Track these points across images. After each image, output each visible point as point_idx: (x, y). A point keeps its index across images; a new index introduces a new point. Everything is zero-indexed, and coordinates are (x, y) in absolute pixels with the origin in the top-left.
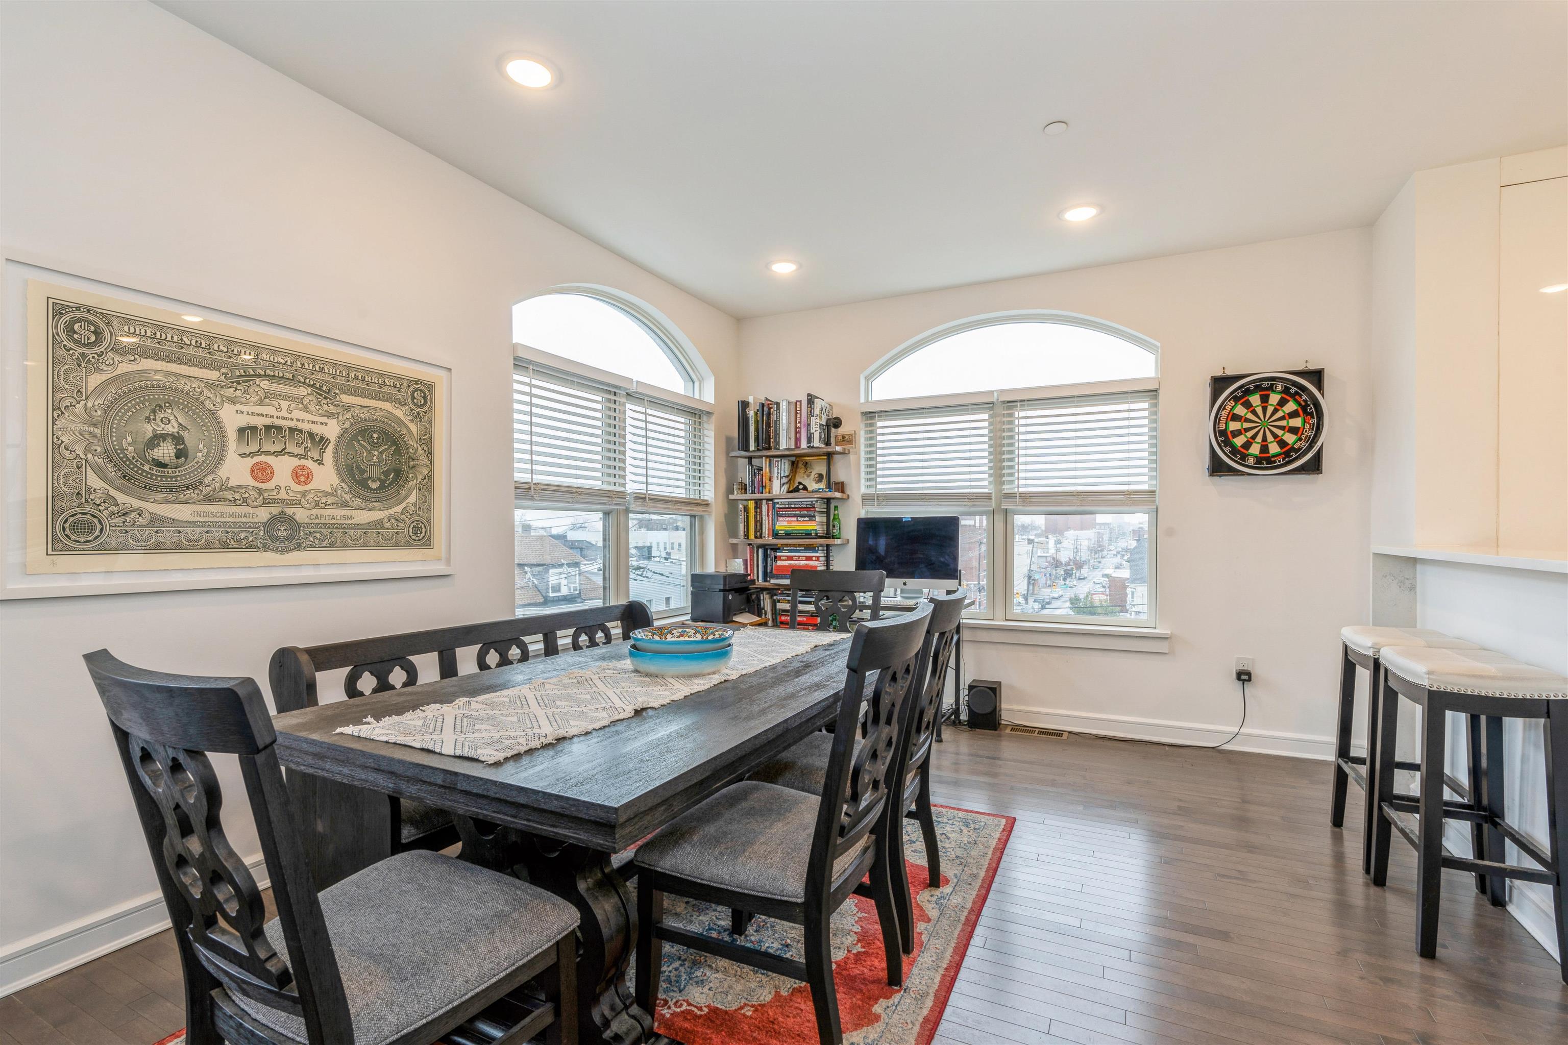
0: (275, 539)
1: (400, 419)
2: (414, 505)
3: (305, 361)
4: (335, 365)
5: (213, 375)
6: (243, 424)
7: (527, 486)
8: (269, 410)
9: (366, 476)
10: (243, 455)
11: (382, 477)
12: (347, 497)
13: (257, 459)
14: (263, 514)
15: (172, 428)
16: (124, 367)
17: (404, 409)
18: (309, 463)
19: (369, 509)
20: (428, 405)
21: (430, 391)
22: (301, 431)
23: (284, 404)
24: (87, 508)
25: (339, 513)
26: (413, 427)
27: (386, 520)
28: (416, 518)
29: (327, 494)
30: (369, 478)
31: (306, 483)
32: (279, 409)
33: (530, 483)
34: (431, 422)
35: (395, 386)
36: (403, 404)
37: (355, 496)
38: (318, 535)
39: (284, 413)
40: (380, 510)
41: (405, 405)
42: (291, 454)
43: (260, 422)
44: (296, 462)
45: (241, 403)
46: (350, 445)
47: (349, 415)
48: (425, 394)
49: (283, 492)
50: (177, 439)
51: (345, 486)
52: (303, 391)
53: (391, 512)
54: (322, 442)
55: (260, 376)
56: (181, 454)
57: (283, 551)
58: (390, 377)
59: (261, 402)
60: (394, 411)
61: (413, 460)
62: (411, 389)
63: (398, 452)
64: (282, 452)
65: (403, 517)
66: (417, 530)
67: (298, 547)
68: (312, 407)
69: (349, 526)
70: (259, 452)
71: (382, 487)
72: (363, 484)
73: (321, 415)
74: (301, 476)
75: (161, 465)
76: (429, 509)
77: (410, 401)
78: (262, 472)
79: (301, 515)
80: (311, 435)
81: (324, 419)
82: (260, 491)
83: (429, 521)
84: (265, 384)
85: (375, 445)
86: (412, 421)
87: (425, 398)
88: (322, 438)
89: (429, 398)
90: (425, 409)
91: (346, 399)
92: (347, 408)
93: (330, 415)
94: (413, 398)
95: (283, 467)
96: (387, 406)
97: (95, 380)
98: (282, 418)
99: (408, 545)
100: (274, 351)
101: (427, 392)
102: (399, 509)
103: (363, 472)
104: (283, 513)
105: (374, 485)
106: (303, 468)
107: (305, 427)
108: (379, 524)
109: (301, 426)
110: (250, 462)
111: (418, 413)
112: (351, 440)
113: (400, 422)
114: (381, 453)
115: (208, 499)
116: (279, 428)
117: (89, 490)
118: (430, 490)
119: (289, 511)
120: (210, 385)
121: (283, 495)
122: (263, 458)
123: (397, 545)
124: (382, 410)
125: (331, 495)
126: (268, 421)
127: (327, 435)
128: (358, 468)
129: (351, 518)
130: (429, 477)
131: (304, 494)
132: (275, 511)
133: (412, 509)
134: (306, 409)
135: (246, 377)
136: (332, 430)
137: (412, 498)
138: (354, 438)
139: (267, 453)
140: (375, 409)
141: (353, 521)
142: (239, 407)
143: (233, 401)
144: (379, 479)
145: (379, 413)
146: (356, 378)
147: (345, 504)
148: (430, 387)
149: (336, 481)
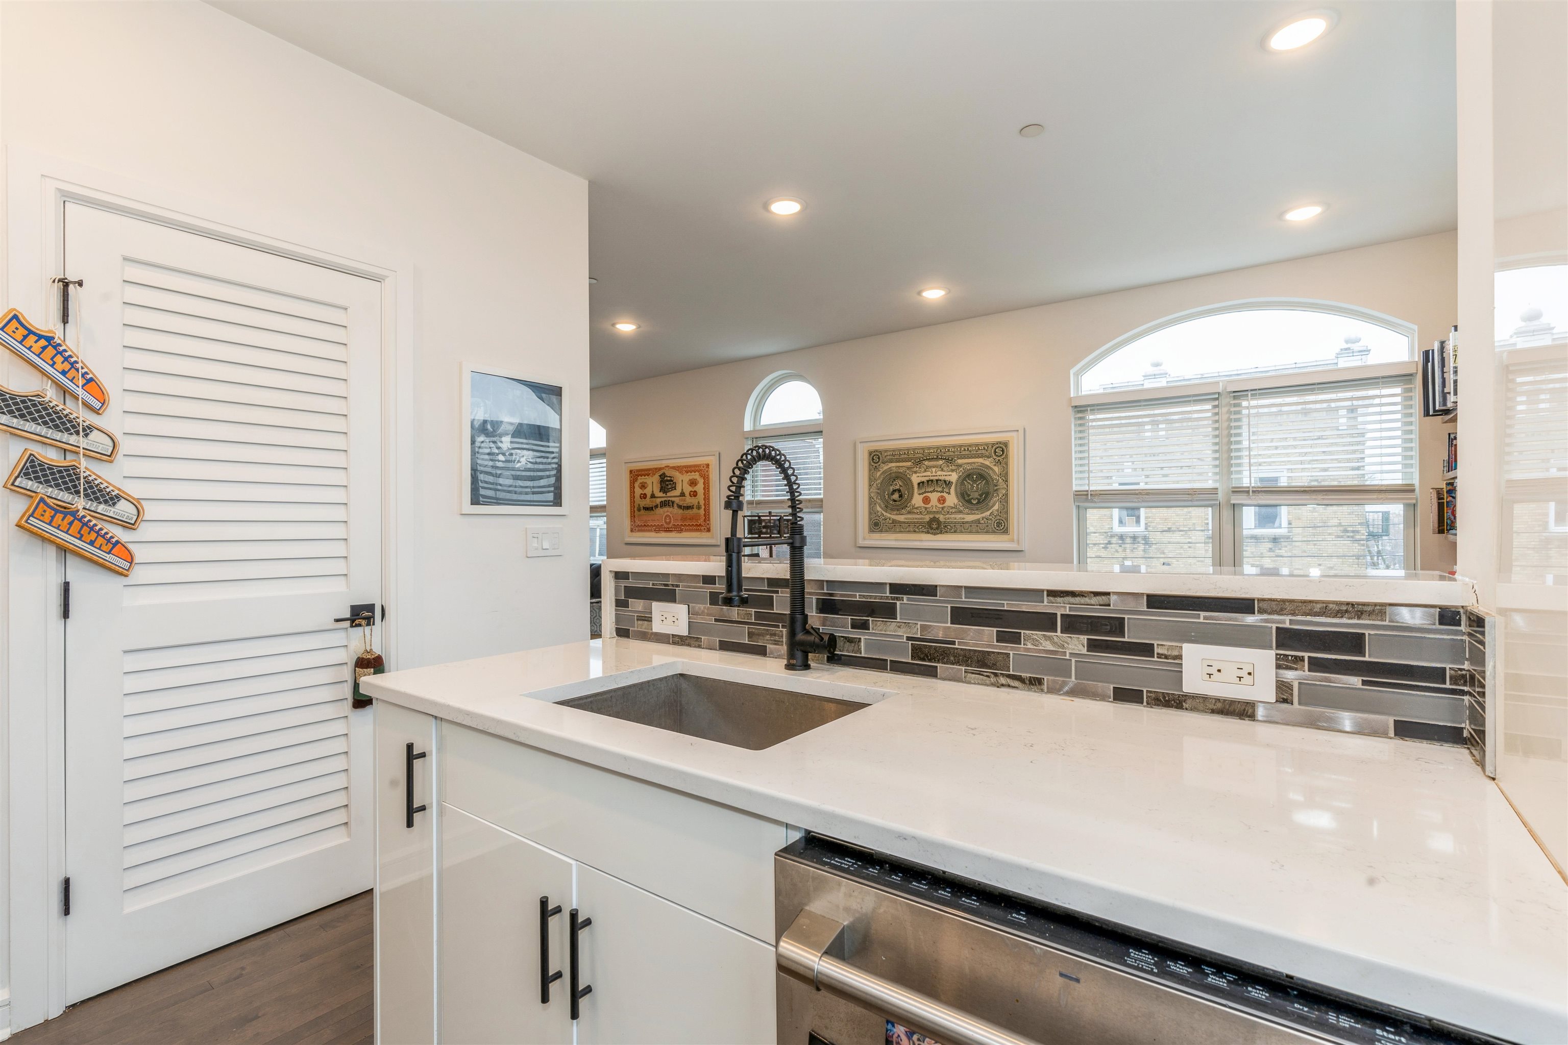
0: (932, 529)
1: (987, 465)
2: (997, 510)
3: (941, 448)
4: (954, 447)
5: (909, 464)
6: (919, 481)
7: (1085, 493)
8: (928, 473)
9: (970, 497)
10: (920, 494)
11: (979, 497)
12: (962, 508)
13: (924, 495)
14: (927, 518)
15: (897, 487)
16: (886, 468)
17: (990, 460)
18: (945, 494)
19: (973, 514)
20: (1005, 454)
21: (1006, 446)
22: (940, 480)
23: (934, 470)
24: (877, 518)
25: (961, 516)
26: (996, 469)
27: (981, 519)
28: (999, 517)
29: (952, 508)
30: (972, 498)
31: (943, 504)
32: (932, 473)
33: (1087, 491)
34: (1006, 464)
35: (984, 449)
36: (989, 457)
37: (965, 508)
38: (949, 527)
39: (934, 474)
40: (978, 514)
41: (991, 457)
42: (937, 491)
43: (925, 479)
44: (940, 494)
45: (919, 473)
46: (962, 483)
47: (961, 469)
48: (1002, 449)
49: (934, 508)
50: (899, 491)
51: (960, 503)
52: (941, 462)
53: (984, 515)
54: (948, 484)
55: (924, 460)
56: (901, 496)
57: (935, 534)
58: (981, 445)
59: (925, 471)
60: (984, 462)
61: (996, 486)
62: (994, 448)
63: (987, 483)
64: (934, 491)
65: (991, 517)
66: (999, 524)
67: (941, 533)
68: (945, 469)
69: (963, 523)
70: (925, 492)
71: (979, 502)
72: (969, 502)
73: (949, 471)
74: (942, 500)
75: (895, 501)
76: (1007, 513)
77: (993, 455)
78: (926, 500)
79: (942, 518)
80: (945, 481)
81: (950, 473)
82: (926, 508)
83: (1007, 519)
84: (926, 463)
85: (974, 481)
86: (995, 465)
87: (1003, 451)
88: (950, 482)
89: (1005, 450)
90: (1002, 457)
91: (960, 461)
92: (960, 466)
93: (952, 471)
94: (995, 452)
95: (934, 497)
96: (981, 460)
97: (879, 474)
98: (934, 476)
99: (994, 532)
100: (929, 448)
101: (1004, 447)
102: (988, 513)
103: (969, 495)
104: (934, 517)
105: (975, 502)
106: (942, 497)
107: (942, 478)
108: (978, 520)
109: (940, 478)
110: (922, 496)
111: (999, 460)
112: (963, 480)
113: (988, 467)
114: (978, 485)
115: (909, 513)
116: (932, 481)
117: (878, 512)
118: (1007, 502)
119: (937, 516)
120: (908, 468)
121: (934, 510)
122: (927, 494)
123: (987, 532)
124: (978, 463)
125: (954, 508)
126: (927, 478)
127: (951, 481)
128: (967, 493)
129: (964, 519)
130: (1006, 495)
131: (943, 508)
132: (932, 516)
133: (995, 514)
134: (942, 470)
135: (919, 462)
136: (954, 477)
137: (996, 507)
138: (964, 479)
139: (928, 492)
140: (974, 463)
141: (965, 520)
142: (918, 475)
143: (916, 472)
144: (977, 498)
145: (977, 464)
146: (965, 450)
147: (960, 512)
148: (1006, 444)
149: (956, 501)
